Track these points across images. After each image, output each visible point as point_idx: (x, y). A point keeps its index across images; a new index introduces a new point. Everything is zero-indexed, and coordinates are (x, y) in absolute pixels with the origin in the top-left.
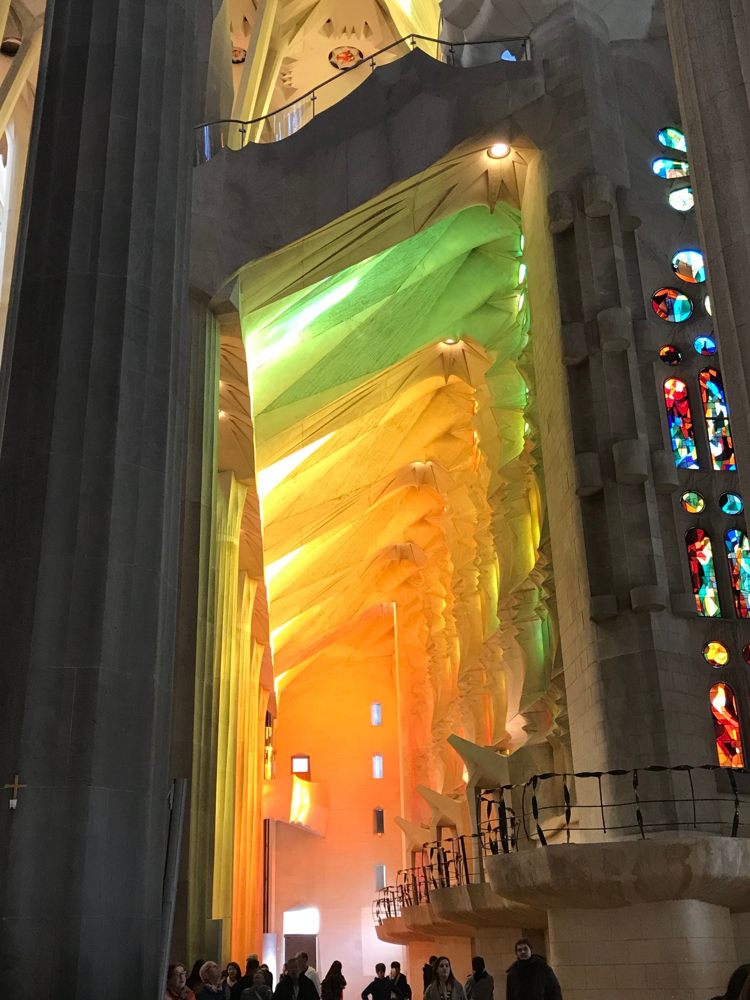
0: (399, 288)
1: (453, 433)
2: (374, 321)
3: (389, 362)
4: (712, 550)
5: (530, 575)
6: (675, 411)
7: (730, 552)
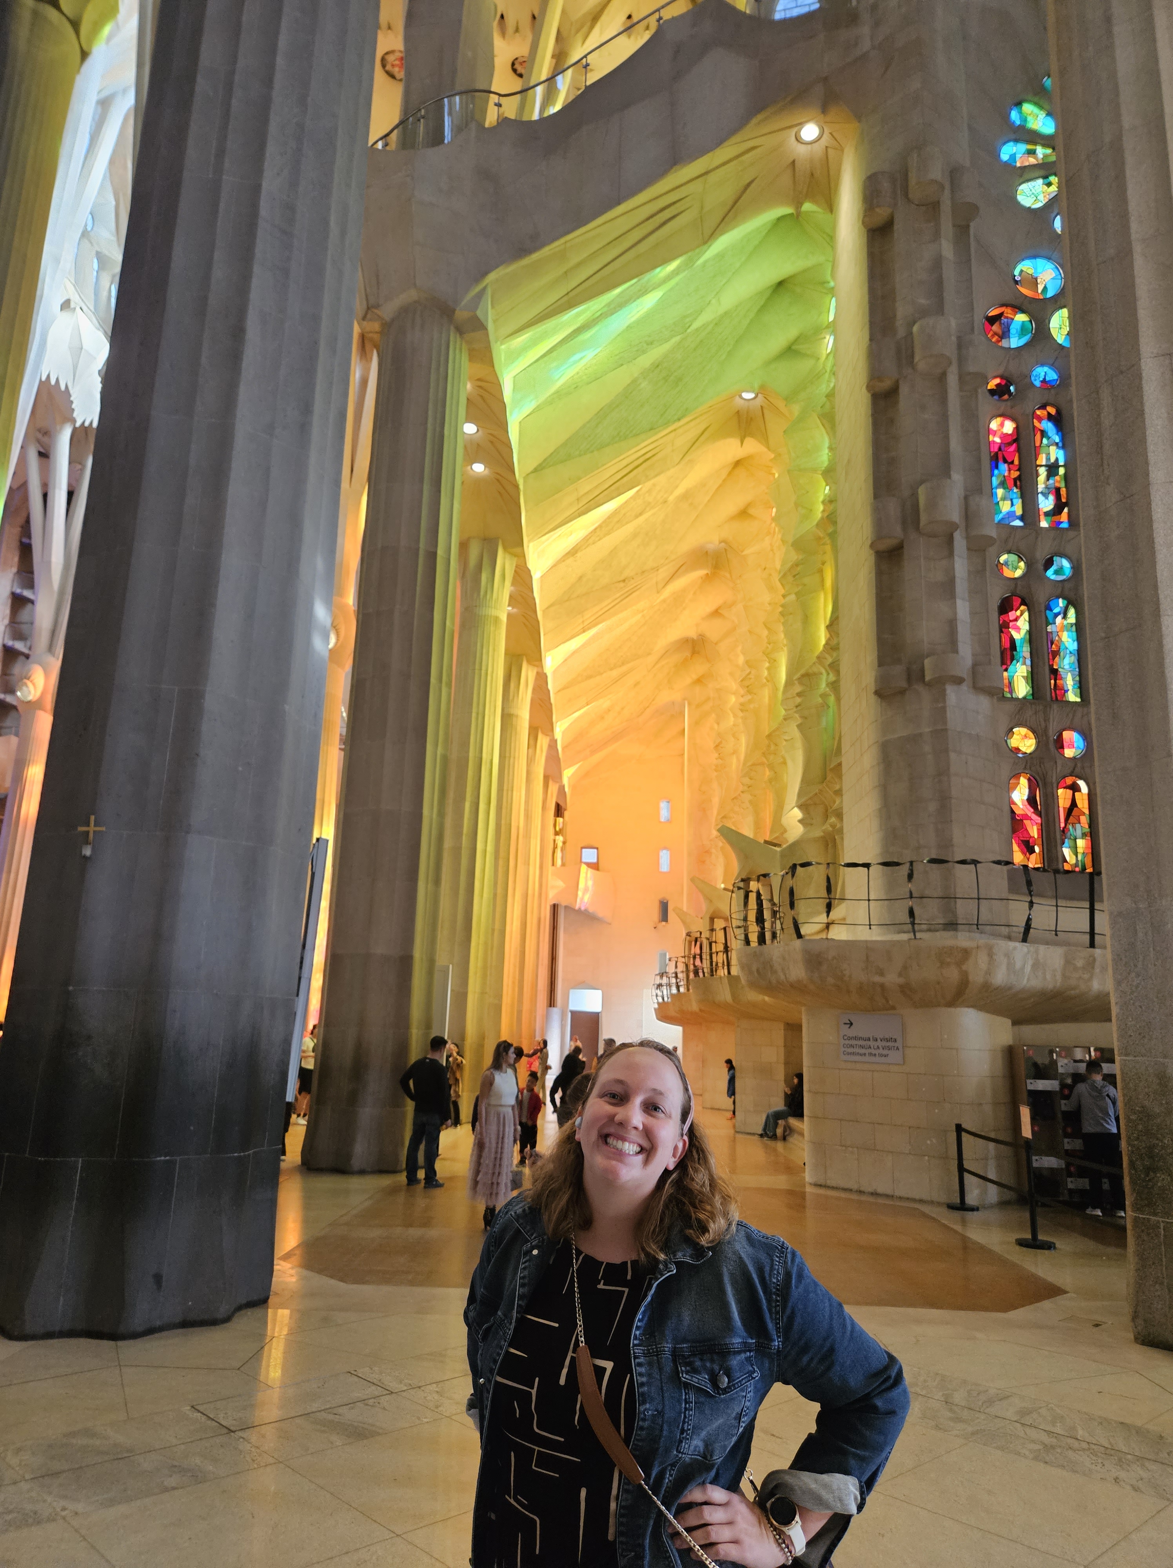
0: (689, 327)
1: (751, 511)
2: (660, 367)
3: (676, 417)
4: (1030, 622)
5: (818, 658)
6: (1000, 456)
7: (1051, 624)
